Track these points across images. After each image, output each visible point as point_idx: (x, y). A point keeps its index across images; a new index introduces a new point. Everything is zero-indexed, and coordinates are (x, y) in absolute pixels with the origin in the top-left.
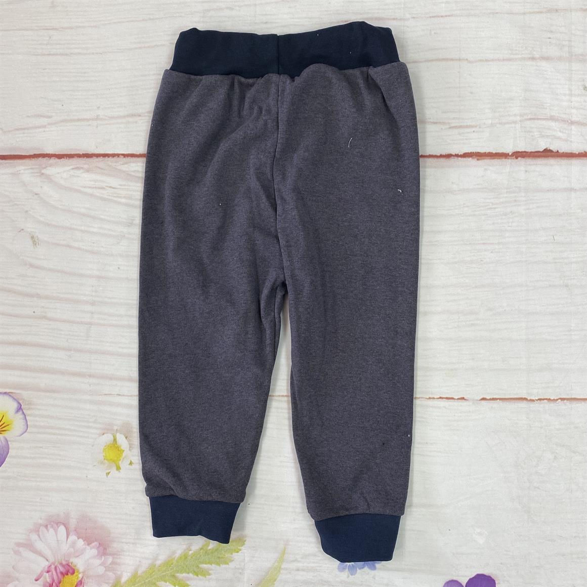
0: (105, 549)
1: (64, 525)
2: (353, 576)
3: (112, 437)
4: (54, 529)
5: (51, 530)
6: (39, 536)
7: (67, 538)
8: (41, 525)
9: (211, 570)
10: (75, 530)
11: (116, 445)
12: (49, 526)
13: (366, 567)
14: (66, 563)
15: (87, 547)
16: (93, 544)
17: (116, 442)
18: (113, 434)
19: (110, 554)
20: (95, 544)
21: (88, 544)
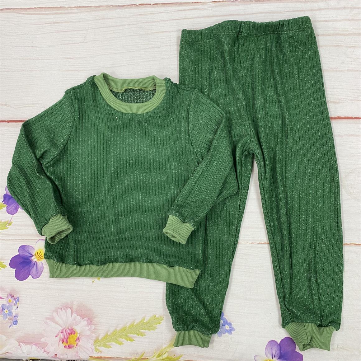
0: (91, 321)
1: (70, 308)
2: (220, 338)
5: (64, 311)
6: (57, 314)
7: (72, 315)
8: (58, 308)
9: (146, 333)
10: (76, 311)
12: (63, 309)
13: (227, 333)
14: (71, 328)
15: (82, 320)
19: (93, 324)
20: (86, 318)
21: (82, 319)
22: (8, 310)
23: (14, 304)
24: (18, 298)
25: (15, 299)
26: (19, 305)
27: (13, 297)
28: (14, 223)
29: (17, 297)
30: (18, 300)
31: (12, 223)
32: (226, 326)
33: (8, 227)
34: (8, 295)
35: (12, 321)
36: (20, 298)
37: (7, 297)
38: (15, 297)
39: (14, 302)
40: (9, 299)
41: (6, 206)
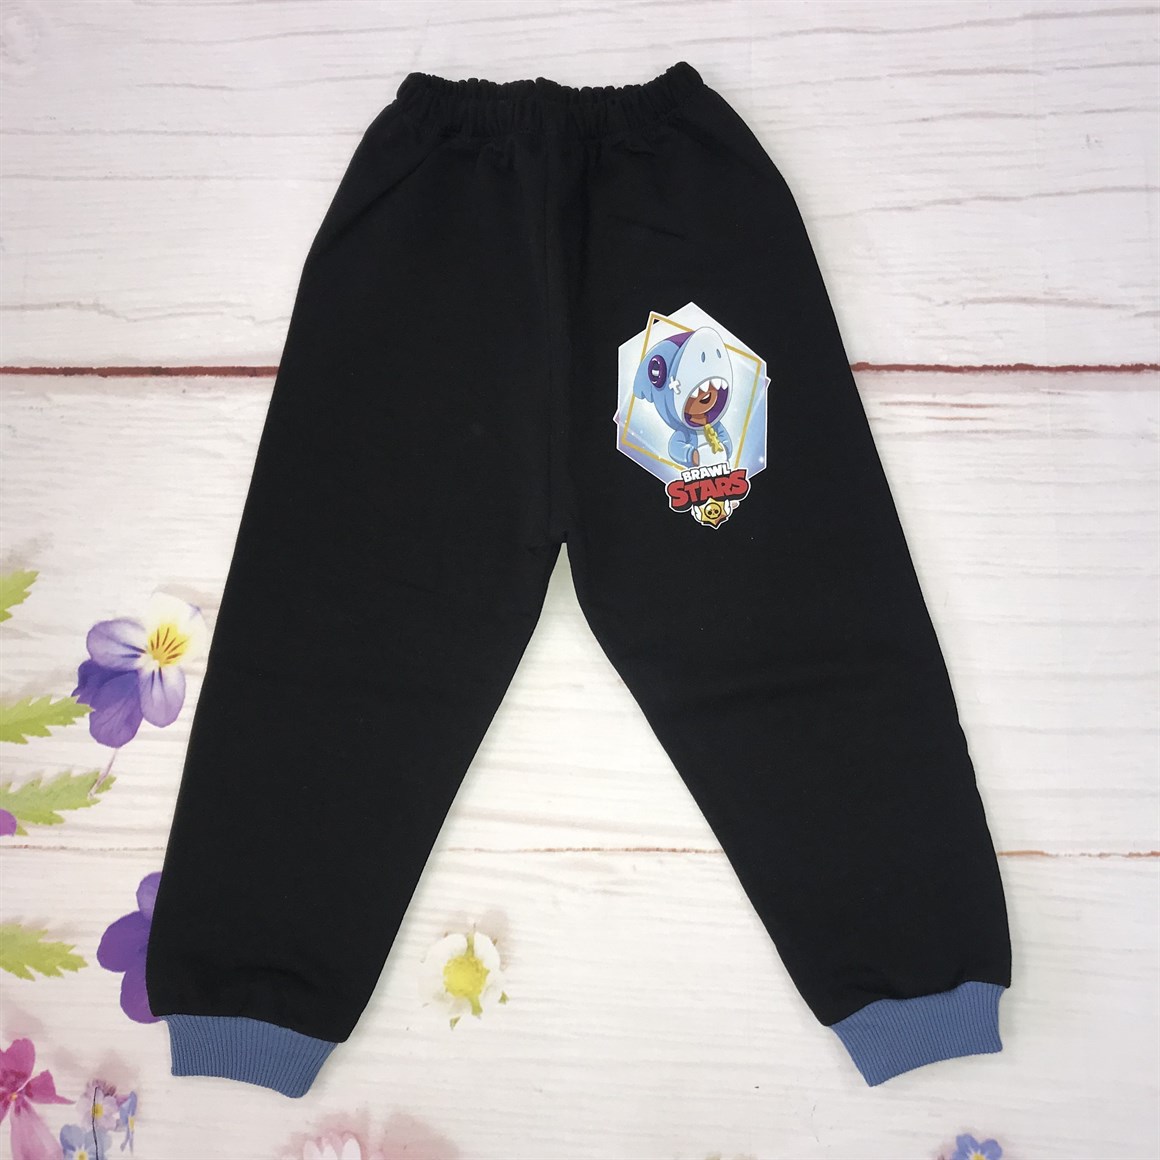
1: (357, 1137)
3: (465, 940)
4: (335, 1148)
5: (328, 1150)
8: (306, 1137)
10: (381, 1150)
11: (471, 959)
12: (324, 1141)
17: (473, 952)
18: (466, 935)
23: (115, 1125)
24: (134, 1096)
25: (119, 1103)
26: (138, 1130)
27: (110, 1092)
28: (121, 780)
29: (127, 1093)
30: (133, 1108)
31: (113, 780)
33: (95, 796)
34: (88, 1086)
36: (140, 1100)
37: (86, 1094)
38: (121, 1091)
39: (117, 1116)
40: (96, 1102)
41: (87, 711)
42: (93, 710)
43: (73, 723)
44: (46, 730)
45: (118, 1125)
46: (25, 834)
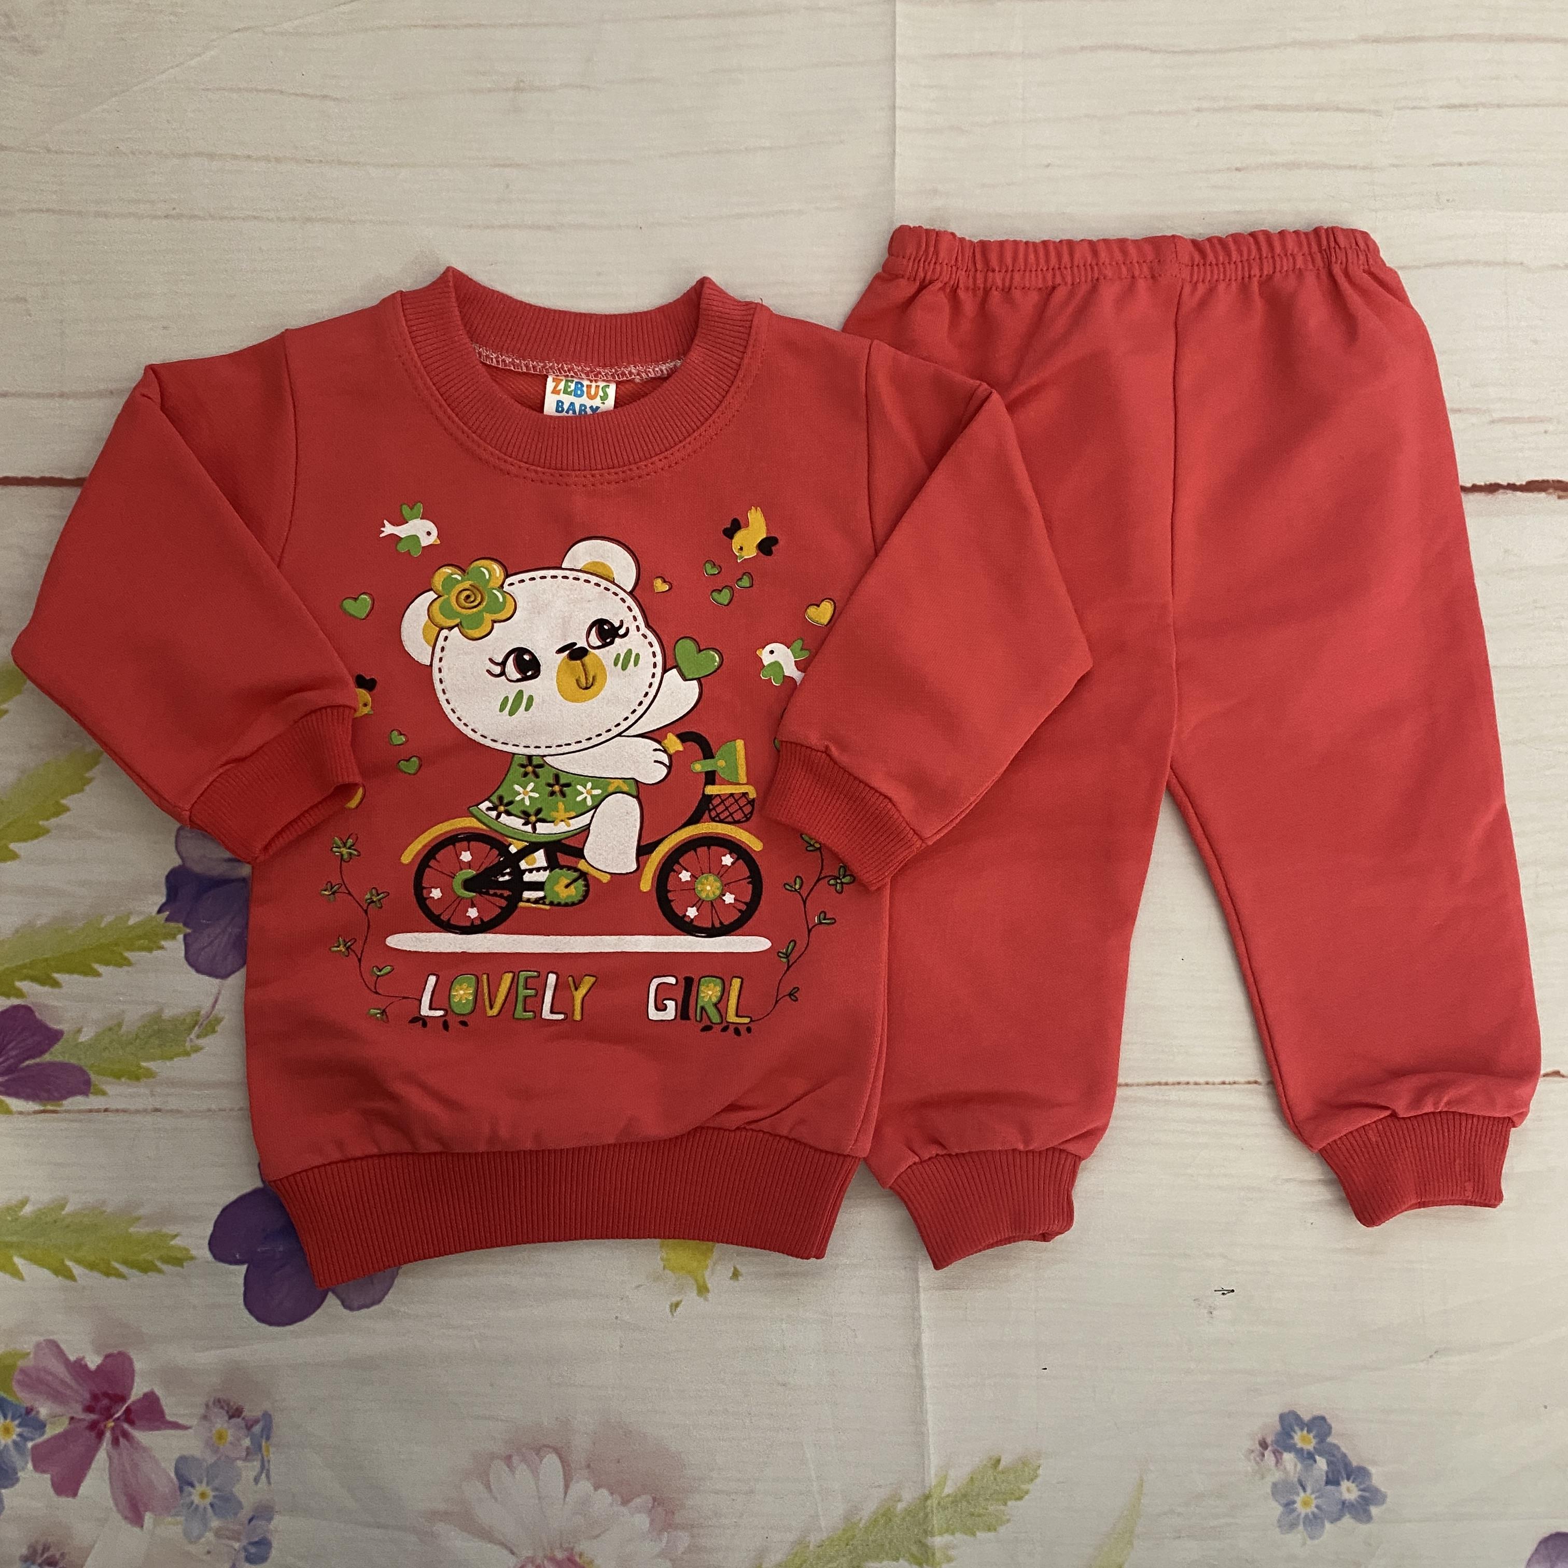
0: (669, 1512)
1: (557, 1451)
2: (1316, 1542)
4: (529, 1466)
5: (522, 1470)
6: (488, 1487)
7: (567, 1487)
8: (493, 1456)
9: (955, 1547)
10: (588, 1466)
12: (515, 1460)
13: (1348, 1516)
14: (565, 1556)
15: (624, 1510)
16: (638, 1501)
19: (683, 1528)
20: (643, 1500)
21: (625, 1502)
22: (215, 1489)
23: (244, 1454)
24: (267, 1417)
25: (249, 1427)
26: (274, 1457)
27: (235, 1413)
28: (230, 1020)
29: (258, 1414)
30: (267, 1432)
31: (219, 1020)
32: (1345, 1484)
33: (197, 1042)
34: (207, 1406)
35: (237, 1545)
36: (277, 1419)
37: (205, 1417)
39: (247, 1442)
40: (218, 1426)
41: (179, 932)
42: (188, 931)
43: (162, 948)
44: (126, 959)
45: (247, 1454)
46: (104, 1093)
